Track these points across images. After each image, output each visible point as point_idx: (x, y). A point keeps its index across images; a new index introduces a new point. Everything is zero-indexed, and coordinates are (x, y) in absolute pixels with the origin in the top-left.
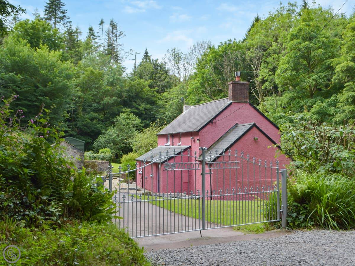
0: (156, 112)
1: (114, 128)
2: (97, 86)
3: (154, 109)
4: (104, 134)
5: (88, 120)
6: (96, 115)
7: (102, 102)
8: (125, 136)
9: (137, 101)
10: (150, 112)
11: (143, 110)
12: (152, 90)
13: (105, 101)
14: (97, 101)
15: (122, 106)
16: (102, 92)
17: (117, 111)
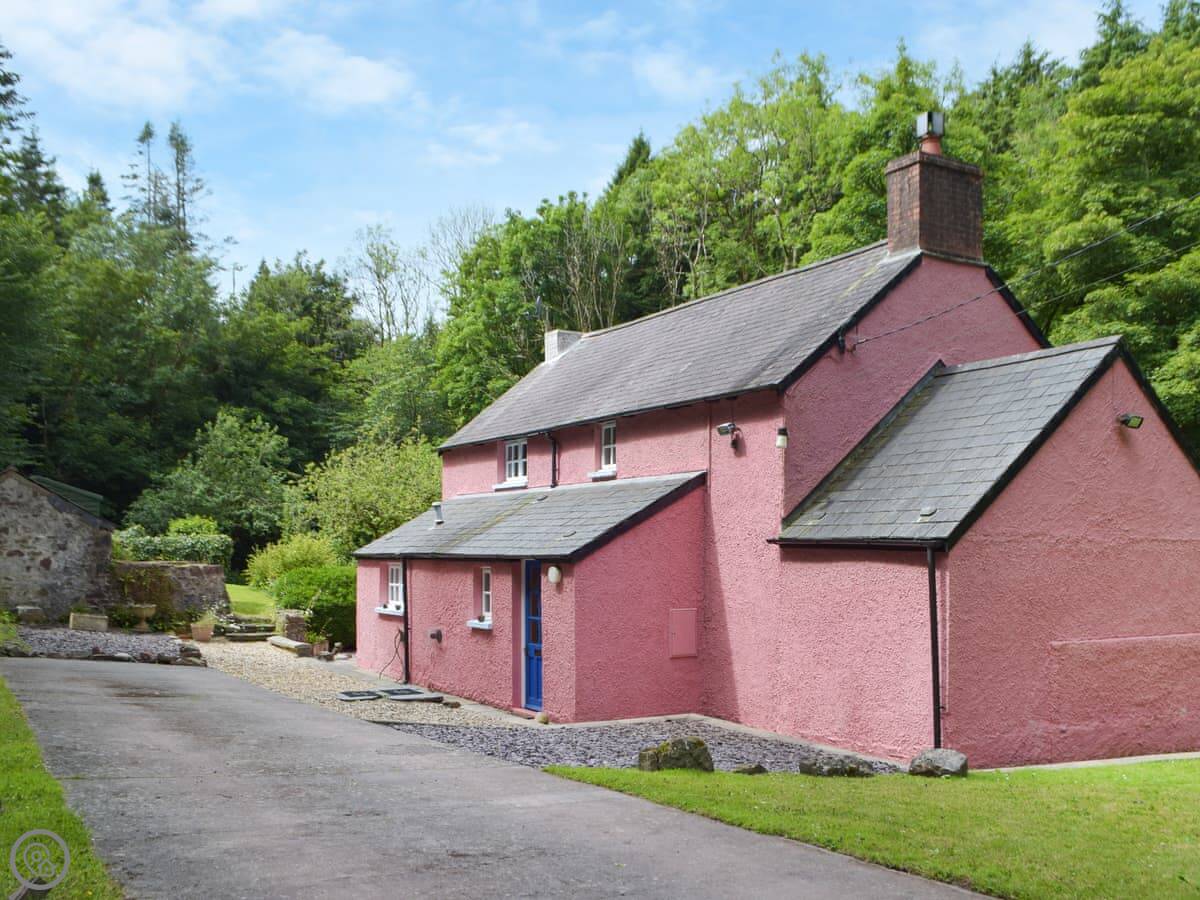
0: (330, 421)
1: (194, 463)
2: (128, 327)
3: (321, 413)
4: (161, 484)
5: (100, 440)
6: (126, 423)
7: (148, 382)
8: (235, 493)
9: (264, 383)
10: (309, 422)
11: (286, 414)
12: (312, 350)
13: (157, 378)
14: (131, 377)
15: (216, 400)
16: (146, 348)
17: (197, 414)
